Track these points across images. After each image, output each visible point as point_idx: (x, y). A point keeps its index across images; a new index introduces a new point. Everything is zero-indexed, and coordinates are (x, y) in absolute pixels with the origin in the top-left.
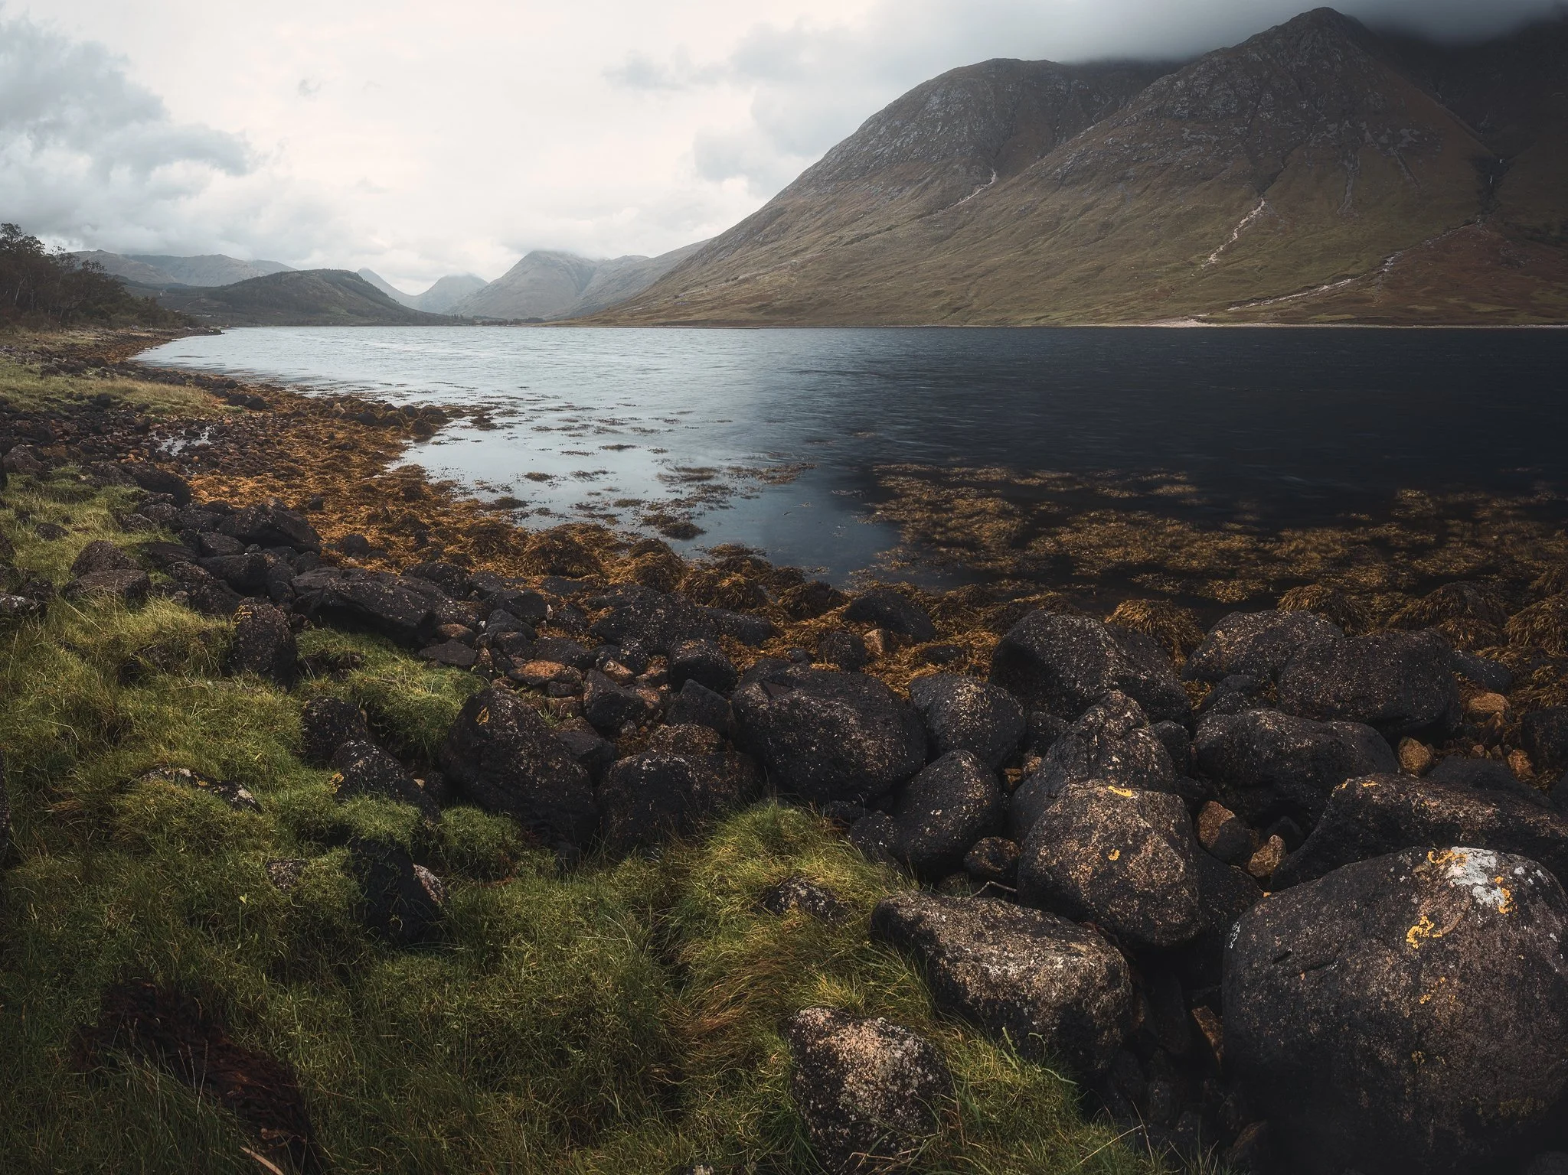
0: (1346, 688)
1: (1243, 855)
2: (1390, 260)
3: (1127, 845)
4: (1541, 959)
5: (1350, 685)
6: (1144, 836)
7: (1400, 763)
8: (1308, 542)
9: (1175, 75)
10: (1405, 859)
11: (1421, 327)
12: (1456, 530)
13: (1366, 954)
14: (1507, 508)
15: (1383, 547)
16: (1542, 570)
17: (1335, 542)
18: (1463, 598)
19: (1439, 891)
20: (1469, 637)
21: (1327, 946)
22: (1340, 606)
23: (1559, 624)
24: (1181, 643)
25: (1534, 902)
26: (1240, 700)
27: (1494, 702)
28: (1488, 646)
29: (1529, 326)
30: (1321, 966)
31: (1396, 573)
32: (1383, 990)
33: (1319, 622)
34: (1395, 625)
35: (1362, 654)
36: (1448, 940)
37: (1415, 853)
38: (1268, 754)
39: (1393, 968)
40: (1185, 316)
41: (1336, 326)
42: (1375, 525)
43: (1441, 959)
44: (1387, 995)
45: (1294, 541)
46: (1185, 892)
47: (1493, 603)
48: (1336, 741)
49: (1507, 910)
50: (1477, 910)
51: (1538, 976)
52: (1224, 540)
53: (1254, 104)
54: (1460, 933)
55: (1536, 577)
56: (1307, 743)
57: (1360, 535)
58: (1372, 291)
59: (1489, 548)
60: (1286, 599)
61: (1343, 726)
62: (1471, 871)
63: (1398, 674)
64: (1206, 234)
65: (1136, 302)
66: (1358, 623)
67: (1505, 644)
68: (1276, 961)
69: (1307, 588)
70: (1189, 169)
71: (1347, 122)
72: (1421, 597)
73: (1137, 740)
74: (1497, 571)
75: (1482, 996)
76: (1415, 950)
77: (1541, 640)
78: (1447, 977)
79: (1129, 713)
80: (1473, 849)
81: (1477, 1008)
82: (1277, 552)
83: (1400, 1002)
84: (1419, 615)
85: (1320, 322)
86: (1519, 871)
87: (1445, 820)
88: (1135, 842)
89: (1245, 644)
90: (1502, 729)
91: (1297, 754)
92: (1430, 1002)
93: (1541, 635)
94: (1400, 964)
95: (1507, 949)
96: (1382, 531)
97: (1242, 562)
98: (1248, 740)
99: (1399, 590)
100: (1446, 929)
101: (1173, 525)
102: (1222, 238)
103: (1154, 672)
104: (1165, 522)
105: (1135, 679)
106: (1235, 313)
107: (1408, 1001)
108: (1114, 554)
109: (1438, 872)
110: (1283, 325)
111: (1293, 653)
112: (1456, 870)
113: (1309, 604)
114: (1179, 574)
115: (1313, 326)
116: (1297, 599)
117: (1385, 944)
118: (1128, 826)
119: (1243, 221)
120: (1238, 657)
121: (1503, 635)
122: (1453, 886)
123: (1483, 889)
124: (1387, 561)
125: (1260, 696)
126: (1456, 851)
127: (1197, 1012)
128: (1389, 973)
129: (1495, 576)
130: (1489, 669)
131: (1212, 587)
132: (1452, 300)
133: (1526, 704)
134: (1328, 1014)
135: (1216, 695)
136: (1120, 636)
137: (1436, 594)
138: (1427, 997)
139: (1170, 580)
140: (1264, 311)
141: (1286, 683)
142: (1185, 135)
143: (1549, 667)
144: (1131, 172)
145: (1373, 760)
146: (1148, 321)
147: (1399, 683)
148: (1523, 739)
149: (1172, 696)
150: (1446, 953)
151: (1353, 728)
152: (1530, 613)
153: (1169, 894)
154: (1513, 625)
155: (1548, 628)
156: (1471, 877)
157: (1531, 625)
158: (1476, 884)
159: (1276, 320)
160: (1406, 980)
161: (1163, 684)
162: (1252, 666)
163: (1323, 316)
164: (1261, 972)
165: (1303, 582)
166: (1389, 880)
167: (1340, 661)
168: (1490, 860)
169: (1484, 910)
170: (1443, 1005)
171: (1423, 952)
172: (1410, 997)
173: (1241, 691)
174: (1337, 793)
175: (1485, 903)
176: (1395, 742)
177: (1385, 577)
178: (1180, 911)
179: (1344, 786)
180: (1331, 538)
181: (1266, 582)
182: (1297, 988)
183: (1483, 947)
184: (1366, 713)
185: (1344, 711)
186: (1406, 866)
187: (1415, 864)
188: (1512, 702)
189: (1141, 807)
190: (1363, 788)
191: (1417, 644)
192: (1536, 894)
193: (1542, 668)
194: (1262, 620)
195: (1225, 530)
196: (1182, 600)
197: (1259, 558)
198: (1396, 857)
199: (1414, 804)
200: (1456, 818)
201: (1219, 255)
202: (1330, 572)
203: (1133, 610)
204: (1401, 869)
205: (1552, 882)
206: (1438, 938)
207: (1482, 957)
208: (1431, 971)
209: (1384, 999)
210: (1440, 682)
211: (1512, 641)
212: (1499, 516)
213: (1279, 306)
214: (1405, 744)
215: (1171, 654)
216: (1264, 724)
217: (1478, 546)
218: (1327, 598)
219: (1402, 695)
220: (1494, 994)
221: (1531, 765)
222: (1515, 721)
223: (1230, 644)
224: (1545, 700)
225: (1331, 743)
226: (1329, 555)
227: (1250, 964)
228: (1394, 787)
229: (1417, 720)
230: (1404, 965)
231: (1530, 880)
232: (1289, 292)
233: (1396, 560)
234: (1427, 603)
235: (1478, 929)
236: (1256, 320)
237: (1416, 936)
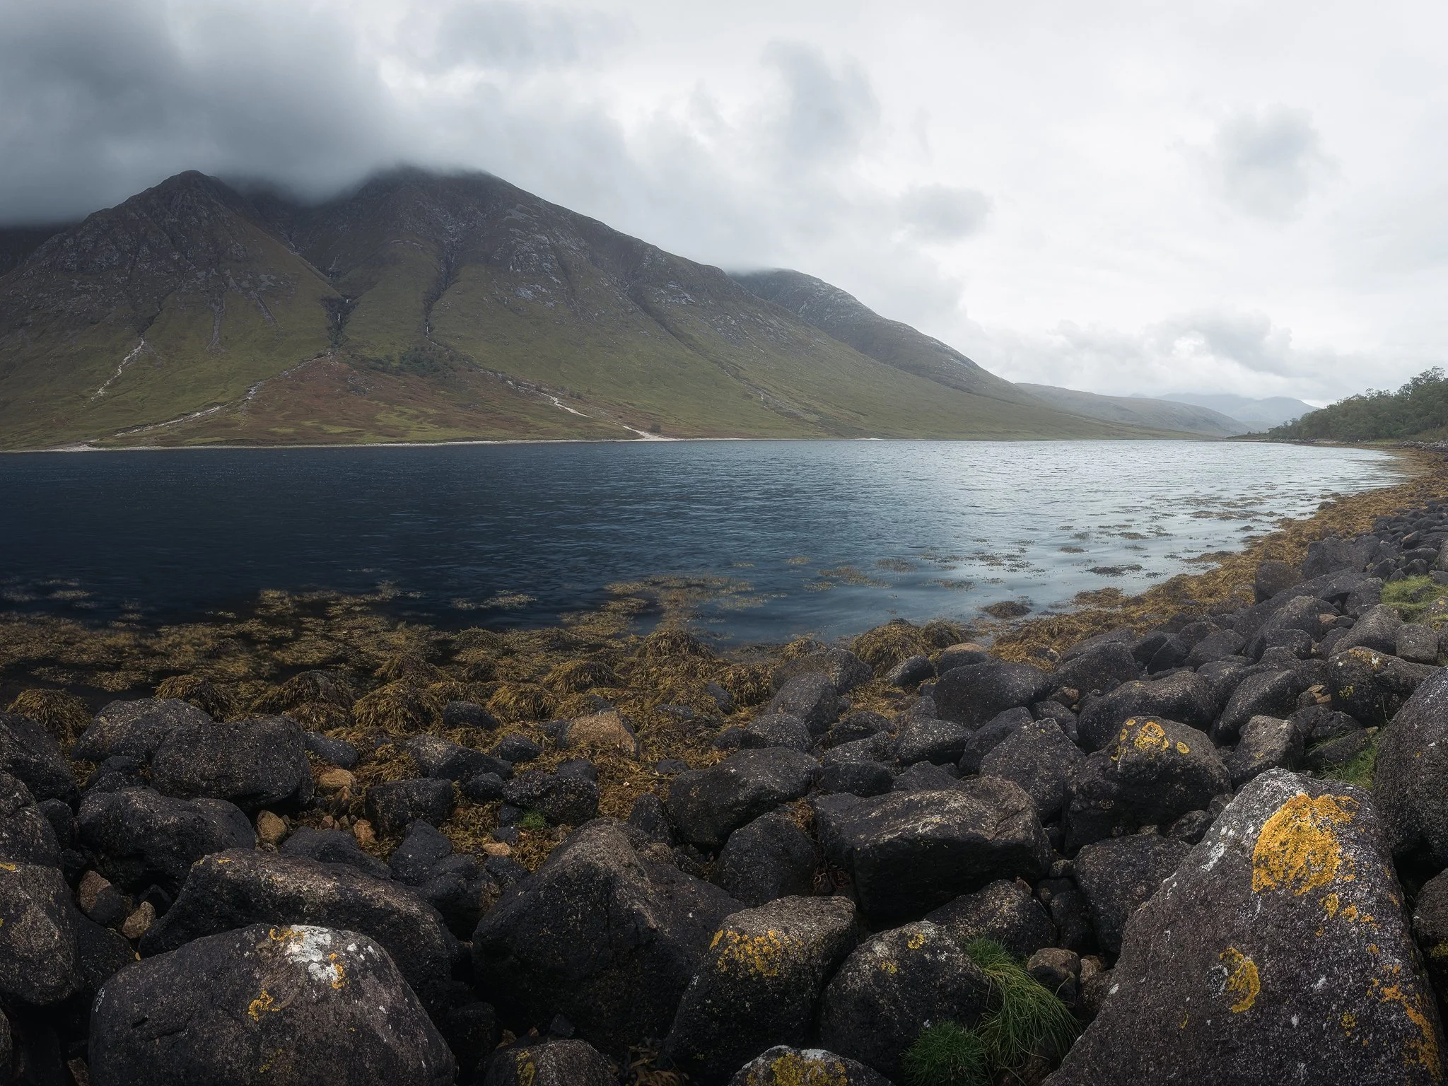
0: (211, 769)
1: (117, 919)
2: (252, 389)
3: (10, 914)
4: (371, 1030)
5: (214, 765)
6: (24, 907)
7: (259, 834)
8: (183, 637)
9: (65, 234)
10: (249, 935)
11: (281, 447)
12: (309, 625)
13: (212, 1023)
14: (355, 604)
15: (247, 640)
16: (385, 659)
17: (205, 636)
18: (315, 684)
19: (279, 967)
20: (321, 719)
21: (178, 1015)
22: (209, 693)
23: (399, 707)
24: (73, 726)
25: (364, 977)
26: (119, 779)
27: (341, 778)
28: (338, 726)
29: (375, 445)
30: (173, 1033)
31: (259, 663)
32: (227, 1059)
33: (189, 708)
34: (257, 710)
35: (224, 739)
36: (285, 1014)
37: (258, 930)
38: (138, 830)
39: (236, 1039)
40: (79, 442)
41: (208, 447)
42: (240, 621)
43: (278, 1031)
44: (230, 1063)
45: (170, 636)
46: (60, 958)
47: (343, 689)
48: (199, 817)
49: (340, 986)
50: (312, 986)
51: (368, 1046)
52: (111, 637)
53: (133, 256)
54: (297, 1008)
55: (379, 666)
56: (174, 820)
57: (228, 630)
58: (238, 416)
59: (339, 641)
60: (164, 687)
61: (207, 803)
62: (307, 948)
63: (256, 756)
64: (94, 371)
65: (36, 431)
66: (225, 707)
67: (353, 724)
68: (135, 1025)
69: (180, 677)
70: (79, 315)
71: (214, 270)
72: (280, 684)
73: (24, 818)
74: (346, 661)
75: (316, 1066)
76: (257, 1023)
77: (383, 720)
78: (284, 1048)
79: (17, 794)
80: (310, 927)
81: (312, 1078)
82: (156, 647)
83: (242, 1071)
84: (278, 700)
85: (195, 445)
86: (352, 948)
87: (291, 893)
88: (17, 911)
89: (125, 728)
90: (349, 802)
91: (164, 830)
92: (269, 1071)
93: (384, 716)
94: (242, 1035)
95: (339, 1022)
96: (247, 627)
97: (127, 657)
98: (122, 817)
99: (261, 678)
100: (284, 1005)
101: (67, 624)
102: (109, 374)
103: (44, 755)
104: (60, 621)
105: (26, 762)
106: (122, 438)
107: (249, 1069)
108: (17, 651)
109: (278, 949)
110: (162, 448)
111: (164, 737)
112: (294, 948)
113: (183, 691)
114: (71, 667)
115: (188, 448)
116: (172, 687)
117: (229, 1015)
118: (10, 897)
119: (127, 358)
120: (119, 740)
121: (351, 717)
122: (291, 963)
123: (318, 966)
124: (250, 653)
125: (138, 775)
126: (296, 928)
127: (71, 1063)
128: (232, 1043)
129: (343, 665)
130: (337, 748)
131: (100, 678)
132: (308, 423)
133: (370, 778)
134: (179, 1077)
135: (99, 774)
136: (14, 724)
137: (292, 681)
138: (265, 1067)
139: (63, 673)
140: (146, 436)
141: (158, 764)
142: (74, 286)
143: (390, 745)
144: (29, 319)
145: (233, 834)
146: (47, 447)
147: (257, 763)
148: (366, 810)
149: (60, 776)
150: (283, 1026)
151: (216, 804)
152: (374, 697)
153: (46, 959)
154: (359, 707)
155: (390, 711)
156: (307, 954)
157: (375, 708)
158: (311, 961)
159: (156, 444)
160: (247, 1050)
161: (51, 765)
162: (130, 748)
163: (196, 439)
164: (121, 1035)
165: (177, 672)
166: (235, 955)
167: (205, 745)
168: (325, 937)
169: (319, 986)
170: (280, 1074)
171: (263, 1025)
172: (251, 1066)
173: (120, 771)
174: (195, 869)
175: (319, 979)
176: (253, 816)
177: (250, 667)
178: (54, 974)
179: (201, 863)
180: (202, 634)
181: (147, 673)
182: (152, 1052)
183: (317, 1021)
184: (228, 790)
185: (209, 788)
186: (250, 942)
187: (258, 941)
188: (358, 777)
189: (22, 879)
190: (218, 864)
191: (272, 729)
192: (367, 969)
193: (384, 746)
194: (139, 707)
195: (112, 628)
196: (74, 690)
197: (141, 653)
198: (241, 933)
199: (263, 879)
200: (300, 892)
201: (106, 388)
202: (202, 664)
203: (31, 698)
204: (245, 945)
205: (382, 957)
206: (277, 1013)
207: (316, 1030)
208: (270, 1042)
209: (228, 1067)
210: (294, 762)
211: (359, 721)
212: (349, 612)
213: (158, 431)
214: (263, 817)
215: (64, 736)
216: (135, 804)
217: (330, 639)
218: (198, 686)
219: (259, 774)
220: (327, 1065)
221: (374, 833)
222: (360, 794)
223: (112, 729)
224: (386, 775)
225: (195, 820)
226: (201, 649)
227: (113, 1027)
228: (246, 863)
229: (273, 796)
230: (245, 1036)
231: (362, 956)
232: (166, 419)
233: (258, 651)
234: (285, 689)
235: (313, 1004)
236: (138, 444)
237: (257, 1008)
